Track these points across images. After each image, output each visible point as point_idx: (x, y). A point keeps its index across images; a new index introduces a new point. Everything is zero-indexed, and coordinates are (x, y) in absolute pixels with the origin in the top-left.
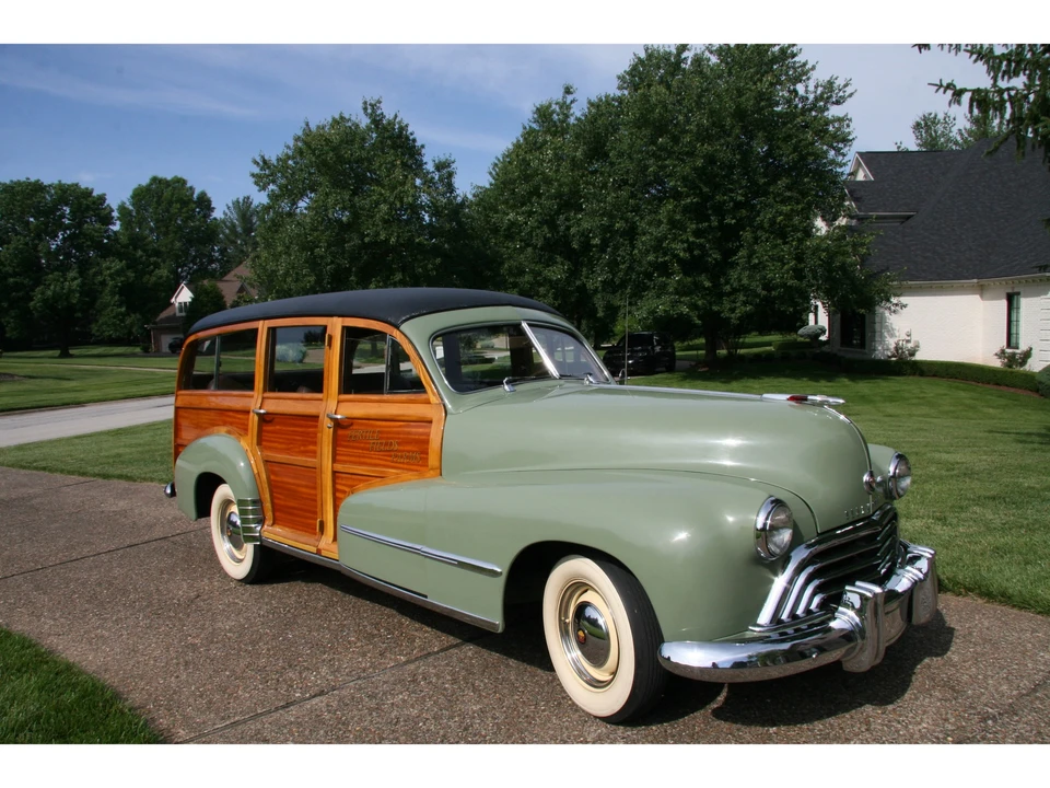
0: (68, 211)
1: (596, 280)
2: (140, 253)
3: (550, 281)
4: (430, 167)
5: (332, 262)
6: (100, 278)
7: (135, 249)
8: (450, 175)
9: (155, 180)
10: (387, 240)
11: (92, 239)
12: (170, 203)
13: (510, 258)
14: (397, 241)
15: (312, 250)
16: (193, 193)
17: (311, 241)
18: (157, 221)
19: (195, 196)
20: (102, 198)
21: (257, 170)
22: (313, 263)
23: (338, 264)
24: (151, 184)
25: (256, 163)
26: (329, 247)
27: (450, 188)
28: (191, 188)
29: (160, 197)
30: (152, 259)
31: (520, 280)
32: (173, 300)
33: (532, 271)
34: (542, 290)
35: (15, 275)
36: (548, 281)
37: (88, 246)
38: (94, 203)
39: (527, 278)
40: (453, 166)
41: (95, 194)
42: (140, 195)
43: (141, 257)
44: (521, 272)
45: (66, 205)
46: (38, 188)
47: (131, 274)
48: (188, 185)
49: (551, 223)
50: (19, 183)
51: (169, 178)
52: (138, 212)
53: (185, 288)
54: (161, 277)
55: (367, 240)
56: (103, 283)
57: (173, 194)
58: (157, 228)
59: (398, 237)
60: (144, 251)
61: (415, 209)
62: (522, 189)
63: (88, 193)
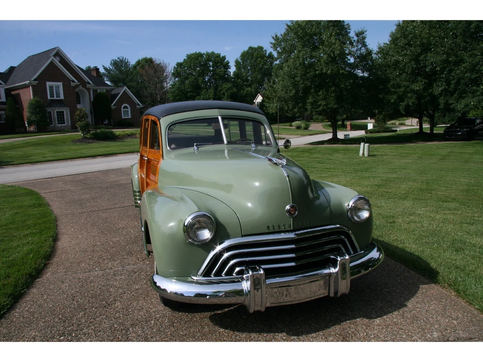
0: (211, 64)
1: (437, 90)
2: (240, 80)
3: (414, 90)
4: (352, 34)
5: (303, 83)
6: (222, 92)
7: (238, 79)
8: (364, 38)
9: (250, 48)
10: (326, 72)
11: (220, 76)
12: (257, 58)
13: (394, 79)
14: (331, 72)
15: (294, 78)
16: (266, 53)
17: (293, 74)
18: (251, 66)
19: (267, 54)
20: (224, 58)
21: (273, 41)
22: (295, 85)
23: (306, 84)
24: (249, 50)
25: (273, 38)
26: (301, 77)
27: (364, 45)
28: (265, 50)
29: (252, 55)
30: (245, 83)
31: (398, 90)
32: (255, 101)
33: (404, 86)
34: (409, 95)
35: (191, 92)
36: (413, 91)
37: (218, 78)
38: (221, 60)
39: (402, 89)
40: (365, 33)
41: (221, 56)
42: (244, 55)
43: (240, 82)
44: (399, 87)
45: (211, 61)
46: (199, 55)
47: (235, 90)
48: (264, 49)
49: (416, 59)
50: (193, 54)
51: (256, 47)
52: (243, 63)
53: (260, 96)
54: (248, 91)
55: (317, 72)
56: (224, 94)
57: (258, 54)
58: (251, 69)
59: (332, 70)
60: (241, 80)
61: (343, 55)
62: (402, 42)
63: (218, 56)
